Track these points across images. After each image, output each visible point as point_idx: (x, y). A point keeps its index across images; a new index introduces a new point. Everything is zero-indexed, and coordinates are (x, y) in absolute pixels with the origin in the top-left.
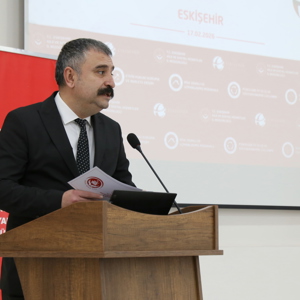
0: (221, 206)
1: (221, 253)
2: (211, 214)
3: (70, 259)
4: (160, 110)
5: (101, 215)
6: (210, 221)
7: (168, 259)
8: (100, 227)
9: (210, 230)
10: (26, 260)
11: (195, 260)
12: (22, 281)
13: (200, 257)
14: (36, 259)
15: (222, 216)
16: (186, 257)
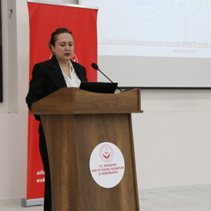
1: (142, 112)
6: (136, 96)
8: (72, 100)
9: (136, 101)
12: (43, 125)
13: (132, 114)
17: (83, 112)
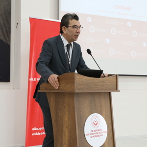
0: (119, 75)
1: (119, 91)
2: (115, 77)
3: (64, 93)
4: (108, 41)
5: (74, 78)
6: (115, 80)
7: (100, 93)
8: (74, 82)
9: (115, 83)
10: (50, 93)
11: (110, 94)
12: (48, 100)
14: (53, 93)
15: (120, 79)
16: (107, 93)
17: (81, 91)
